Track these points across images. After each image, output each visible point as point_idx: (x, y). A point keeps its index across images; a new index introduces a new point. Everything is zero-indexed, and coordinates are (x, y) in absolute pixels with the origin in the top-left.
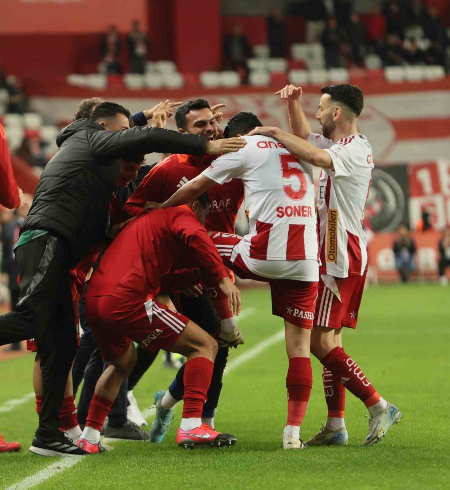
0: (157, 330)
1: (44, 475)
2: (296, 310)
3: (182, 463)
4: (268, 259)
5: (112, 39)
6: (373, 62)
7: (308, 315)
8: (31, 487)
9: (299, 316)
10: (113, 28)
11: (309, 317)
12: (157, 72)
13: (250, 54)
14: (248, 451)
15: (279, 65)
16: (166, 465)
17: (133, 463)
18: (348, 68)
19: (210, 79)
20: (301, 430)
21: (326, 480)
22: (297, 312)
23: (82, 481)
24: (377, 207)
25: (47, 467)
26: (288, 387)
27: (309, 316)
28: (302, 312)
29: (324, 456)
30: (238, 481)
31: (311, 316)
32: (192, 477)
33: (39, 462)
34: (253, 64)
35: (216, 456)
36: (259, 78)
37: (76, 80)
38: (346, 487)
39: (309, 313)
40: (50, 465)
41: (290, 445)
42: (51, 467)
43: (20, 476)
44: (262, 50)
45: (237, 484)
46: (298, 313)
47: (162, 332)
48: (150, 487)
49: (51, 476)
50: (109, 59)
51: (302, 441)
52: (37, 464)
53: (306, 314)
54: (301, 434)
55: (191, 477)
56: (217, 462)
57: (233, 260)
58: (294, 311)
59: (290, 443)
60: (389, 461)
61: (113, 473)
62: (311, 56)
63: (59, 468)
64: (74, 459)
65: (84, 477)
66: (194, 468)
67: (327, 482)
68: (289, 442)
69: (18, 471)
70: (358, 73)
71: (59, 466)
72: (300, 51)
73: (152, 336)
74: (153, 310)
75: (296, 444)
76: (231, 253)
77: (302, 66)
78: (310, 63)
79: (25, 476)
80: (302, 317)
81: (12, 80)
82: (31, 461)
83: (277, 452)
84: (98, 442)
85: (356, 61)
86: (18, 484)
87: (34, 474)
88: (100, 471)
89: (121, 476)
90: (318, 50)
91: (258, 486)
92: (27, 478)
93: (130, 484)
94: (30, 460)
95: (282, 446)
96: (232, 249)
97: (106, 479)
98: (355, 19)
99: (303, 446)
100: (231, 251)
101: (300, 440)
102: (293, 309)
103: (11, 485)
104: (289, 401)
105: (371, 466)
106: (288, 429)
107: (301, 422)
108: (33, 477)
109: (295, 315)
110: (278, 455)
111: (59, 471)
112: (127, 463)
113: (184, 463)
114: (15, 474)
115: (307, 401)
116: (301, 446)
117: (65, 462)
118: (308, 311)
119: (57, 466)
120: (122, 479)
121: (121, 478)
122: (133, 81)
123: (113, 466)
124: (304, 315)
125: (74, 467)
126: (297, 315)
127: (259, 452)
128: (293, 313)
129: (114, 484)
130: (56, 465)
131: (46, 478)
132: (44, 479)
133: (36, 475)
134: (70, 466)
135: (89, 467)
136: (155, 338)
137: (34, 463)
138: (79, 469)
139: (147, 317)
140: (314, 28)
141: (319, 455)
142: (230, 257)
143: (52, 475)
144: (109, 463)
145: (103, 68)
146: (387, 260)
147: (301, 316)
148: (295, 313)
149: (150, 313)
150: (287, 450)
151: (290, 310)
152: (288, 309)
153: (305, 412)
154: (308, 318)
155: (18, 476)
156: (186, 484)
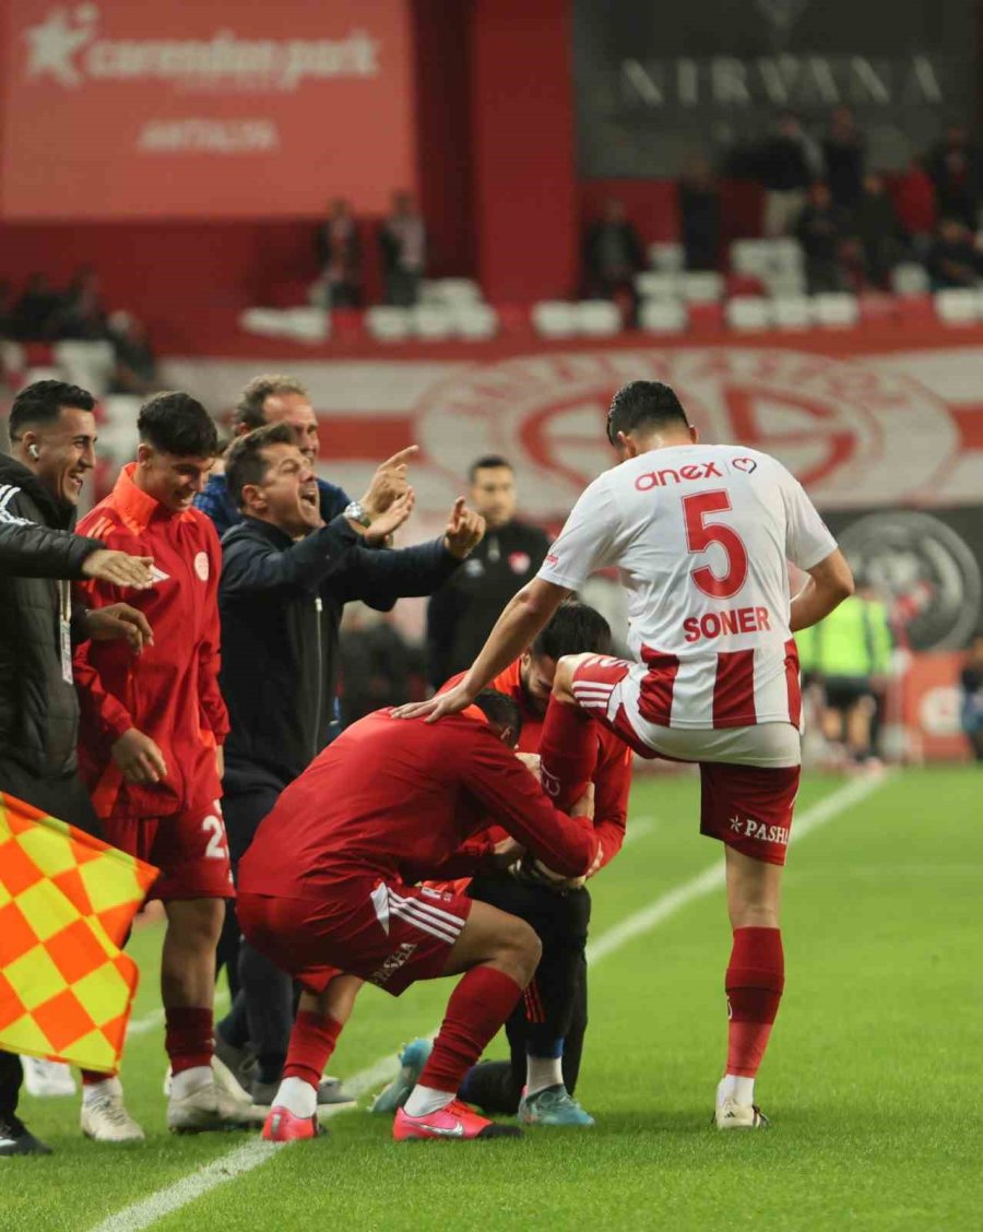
0: (404, 946)
1: (191, 1187)
2: (750, 822)
3: (494, 1159)
4: (672, 725)
5: (340, 230)
6: (910, 280)
7: (776, 833)
8: (163, 1213)
9: (757, 836)
10: (340, 206)
11: (780, 839)
12: (438, 303)
13: (641, 262)
14: (640, 1132)
15: (704, 287)
16: (458, 1164)
17: (388, 1159)
18: (855, 291)
19: (554, 318)
20: (756, 1085)
21: (808, 1194)
22: (752, 826)
23: (275, 1199)
24: (920, 597)
25: (197, 1170)
26: (728, 991)
27: (779, 835)
28: (763, 828)
29: (804, 1143)
30: (617, 1198)
31: (782, 836)
32: (517, 1188)
33: (182, 1158)
34: (649, 284)
35: (567, 1143)
36: (662, 315)
37: (261, 320)
38: (852, 1209)
39: (779, 829)
40: (204, 1166)
41: (731, 1119)
42: (207, 1170)
43: (140, 1189)
44: (667, 254)
45: (615, 1205)
46: (754, 829)
47: (414, 946)
48: (425, 1212)
49: (206, 1189)
50: (334, 274)
51: (756, 1110)
52: (176, 1162)
53: (771, 831)
54: (754, 1095)
55: (515, 1191)
56: (572, 1155)
57: (611, 717)
58: (745, 825)
59: (731, 1115)
60: (947, 1153)
61: (342, 1183)
62: (775, 266)
63: (225, 1171)
64: (257, 1153)
65: (280, 1190)
66: (520, 1170)
67: (811, 1198)
68: (728, 1112)
69: (134, 1178)
70: (876, 303)
71: (225, 1166)
72: (750, 256)
73: (393, 961)
74: (390, 906)
75: (743, 1117)
76: (607, 701)
77: (755, 289)
78: (773, 282)
79: (149, 1188)
80: (764, 838)
81: (121, 321)
82: (164, 1155)
83: (703, 1134)
84: (311, 1114)
85: (874, 277)
86: (134, 1208)
87: (170, 1184)
88: (315, 1178)
89: (362, 1189)
90: (788, 253)
91: (659, 1210)
92: (155, 1194)
93: (380, 1206)
94: (160, 1156)
95: (713, 1120)
96: (611, 692)
97: (328, 1196)
98: (872, 184)
99: (759, 1119)
100: (606, 696)
101: (754, 1107)
102: (743, 820)
103: (119, 1208)
104: (732, 1021)
105: (906, 1163)
106: (728, 1083)
107: (756, 1069)
108: (169, 1192)
109: (748, 833)
110: (704, 1140)
111: (224, 1178)
112: (374, 1160)
113: (499, 1158)
114: (129, 1186)
115: (771, 1022)
116: (755, 1120)
117: (239, 1156)
118: (777, 825)
119: (221, 1167)
120: (364, 1194)
121: (362, 1192)
122: (386, 322)
123: (344, 1166)
124: (768, 833)
125: (258, 1169)
126: (753, 833)
127: (663, 1134)
128: (743, 828)
129: (346, 1205)
130: (218, 1164)
131: (196, 1194)
132: (191, 1197)
133: (174, 1186)
134: (249, 1166)
135: (291, 1169)
136: (401, 963)
137: (171, 1161)
138: (268, 1174)
139: (378, 923)
140: (781, 206)
141: (794, 1141)
142: (607, 709)
143: (209, 1187)
144: (333, 1159)
145: (319, 293)
146: (944, 712)
147: (761, 835)
148: (749, 829)
149: (382, 914)
150: (724, 1129)
151: (736, 824)
152: (733, 820)
153: (764, 1047)
154: (777, 841)
155: (135, 1189)
156: (504, 1204)
